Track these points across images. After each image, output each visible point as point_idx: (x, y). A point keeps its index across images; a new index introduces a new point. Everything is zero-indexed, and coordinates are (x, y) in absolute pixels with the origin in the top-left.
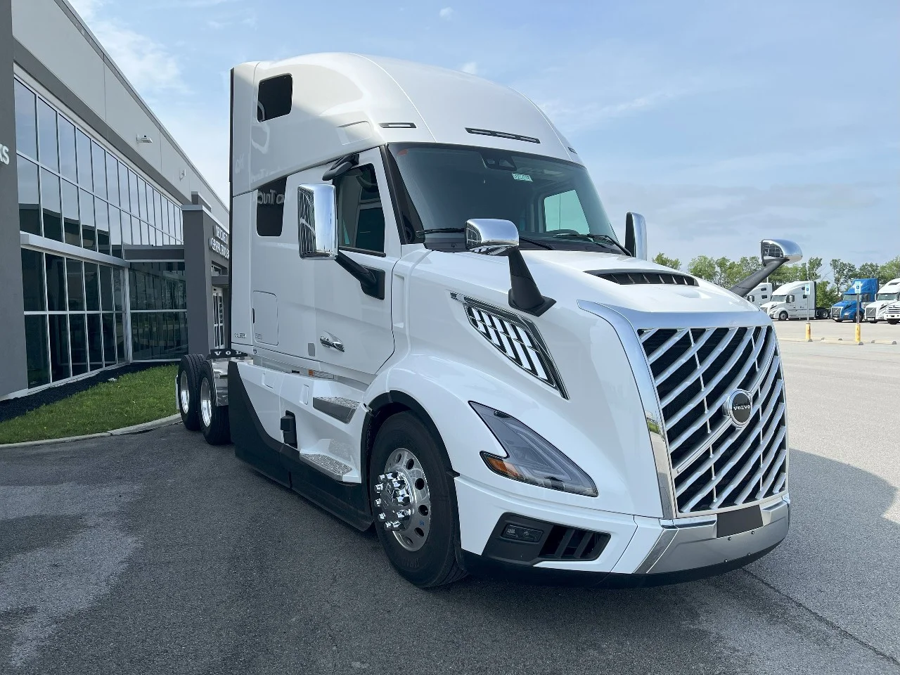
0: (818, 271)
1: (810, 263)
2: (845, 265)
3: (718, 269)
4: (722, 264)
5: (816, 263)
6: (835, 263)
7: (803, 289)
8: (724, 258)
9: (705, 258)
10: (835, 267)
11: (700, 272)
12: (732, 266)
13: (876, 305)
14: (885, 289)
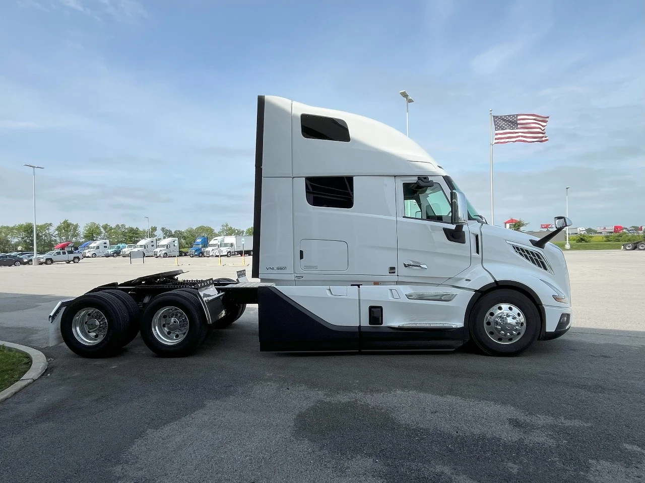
0: (155, 233)
1: (152, 229)
2: (167, 230)
3: (102, 230)
4: (105, 227)
5: (154, 229)
6: (163, 229)
7: (174, 241)
8: (107, 225)
9: (95, 224)
10: (163, 231)
11: (92, 231)
12: (111, 229)
13: (209, 249)
14: (212, 242)
